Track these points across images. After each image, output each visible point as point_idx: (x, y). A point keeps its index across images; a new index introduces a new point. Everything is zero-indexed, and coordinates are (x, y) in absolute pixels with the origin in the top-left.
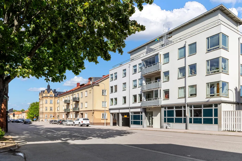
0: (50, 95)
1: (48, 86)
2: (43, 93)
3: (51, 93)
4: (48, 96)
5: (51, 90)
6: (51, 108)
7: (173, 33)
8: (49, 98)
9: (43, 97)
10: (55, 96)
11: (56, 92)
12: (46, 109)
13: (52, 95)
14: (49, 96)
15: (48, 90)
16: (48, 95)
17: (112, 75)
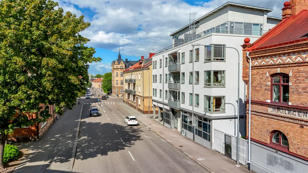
0: (121, 66)
1: (119, 55)
2: (114, 65)
3: (122, 64)
4: (118, 68)
5: (121, 61)
6: (122, 82)
7: (200, 22)
8: (119, 70)
9: (114, 69)
10: (126, 67)
11: (128, 62)
12: (117, 83)
13: (123, 66)
14: (120, 68)
15: (119, 61)
16: (119, 66)
17: (154, 62)
